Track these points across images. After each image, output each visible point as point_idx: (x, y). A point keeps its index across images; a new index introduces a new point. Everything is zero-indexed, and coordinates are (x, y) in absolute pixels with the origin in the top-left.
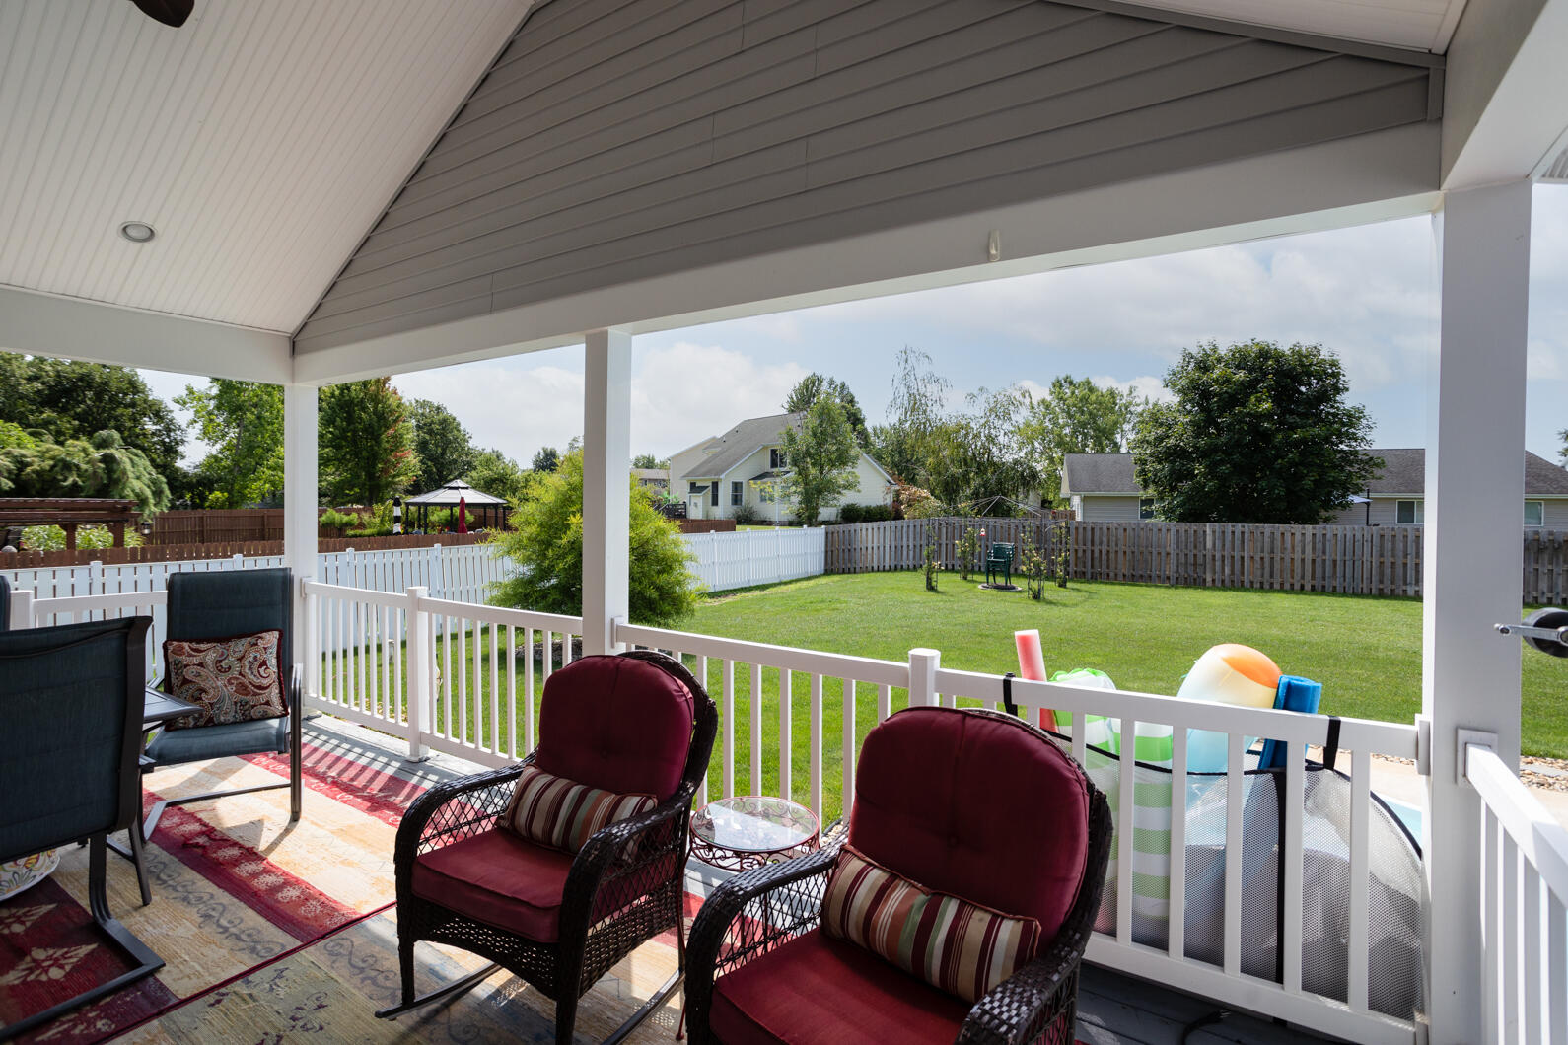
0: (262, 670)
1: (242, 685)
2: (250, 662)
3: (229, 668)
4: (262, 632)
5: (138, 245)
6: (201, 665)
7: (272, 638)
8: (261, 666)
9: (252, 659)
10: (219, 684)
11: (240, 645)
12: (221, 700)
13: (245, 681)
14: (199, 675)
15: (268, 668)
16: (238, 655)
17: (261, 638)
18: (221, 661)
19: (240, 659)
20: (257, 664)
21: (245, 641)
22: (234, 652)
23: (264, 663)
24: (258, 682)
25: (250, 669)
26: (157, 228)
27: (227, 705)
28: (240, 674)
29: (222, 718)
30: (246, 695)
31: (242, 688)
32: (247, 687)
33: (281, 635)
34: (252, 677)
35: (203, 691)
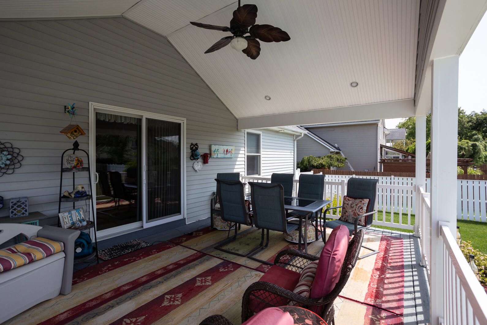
0: (361, 210)
1: (355, 213)
2: (358, 207)
3: (353, 207)
4: (364, 198)
5: (356, 88)
6: (348, 204)
7: (366, 201)
8: (361, 209)
9: (359, 206)
10: (350, 211)
11: (358, 201)
12: (349, 216)
13: (355, 212)
14: (346, 207)
15: (362, 210)
16: (356, 204)
17: (363, 200)
18: (352, 204)
19: (356, 205)
20: (360, 208)
21: (359, 200)
22: (356, 203)
23: (362, 208)
24: (359, 213)
25: (358, 209)
26: (357, 82)
27: (351, 218)
28: (355, 209)
29: (349, 221)
30: (355, 216)
31: (355, 214)
32: (356, 214)
33: (369, 201)
34: (358, 211)
35: (346, 212)
